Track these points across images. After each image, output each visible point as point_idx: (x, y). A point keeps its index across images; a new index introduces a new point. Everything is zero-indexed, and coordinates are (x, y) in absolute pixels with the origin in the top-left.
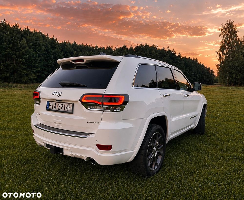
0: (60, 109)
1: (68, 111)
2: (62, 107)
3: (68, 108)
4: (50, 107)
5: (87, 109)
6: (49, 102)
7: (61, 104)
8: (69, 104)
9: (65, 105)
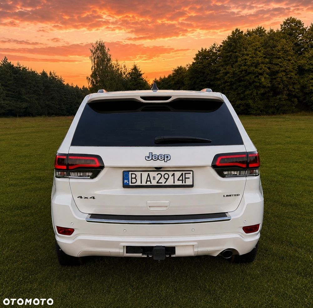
0: (162, 183)
1: (184, 184)
2: (167, 179)
3: (184, 179)
4: (134, 181)
5: (223, 176)
6: (130, 173)
7: (163, 173)
8: (184, 173)
9: (173, 175)
